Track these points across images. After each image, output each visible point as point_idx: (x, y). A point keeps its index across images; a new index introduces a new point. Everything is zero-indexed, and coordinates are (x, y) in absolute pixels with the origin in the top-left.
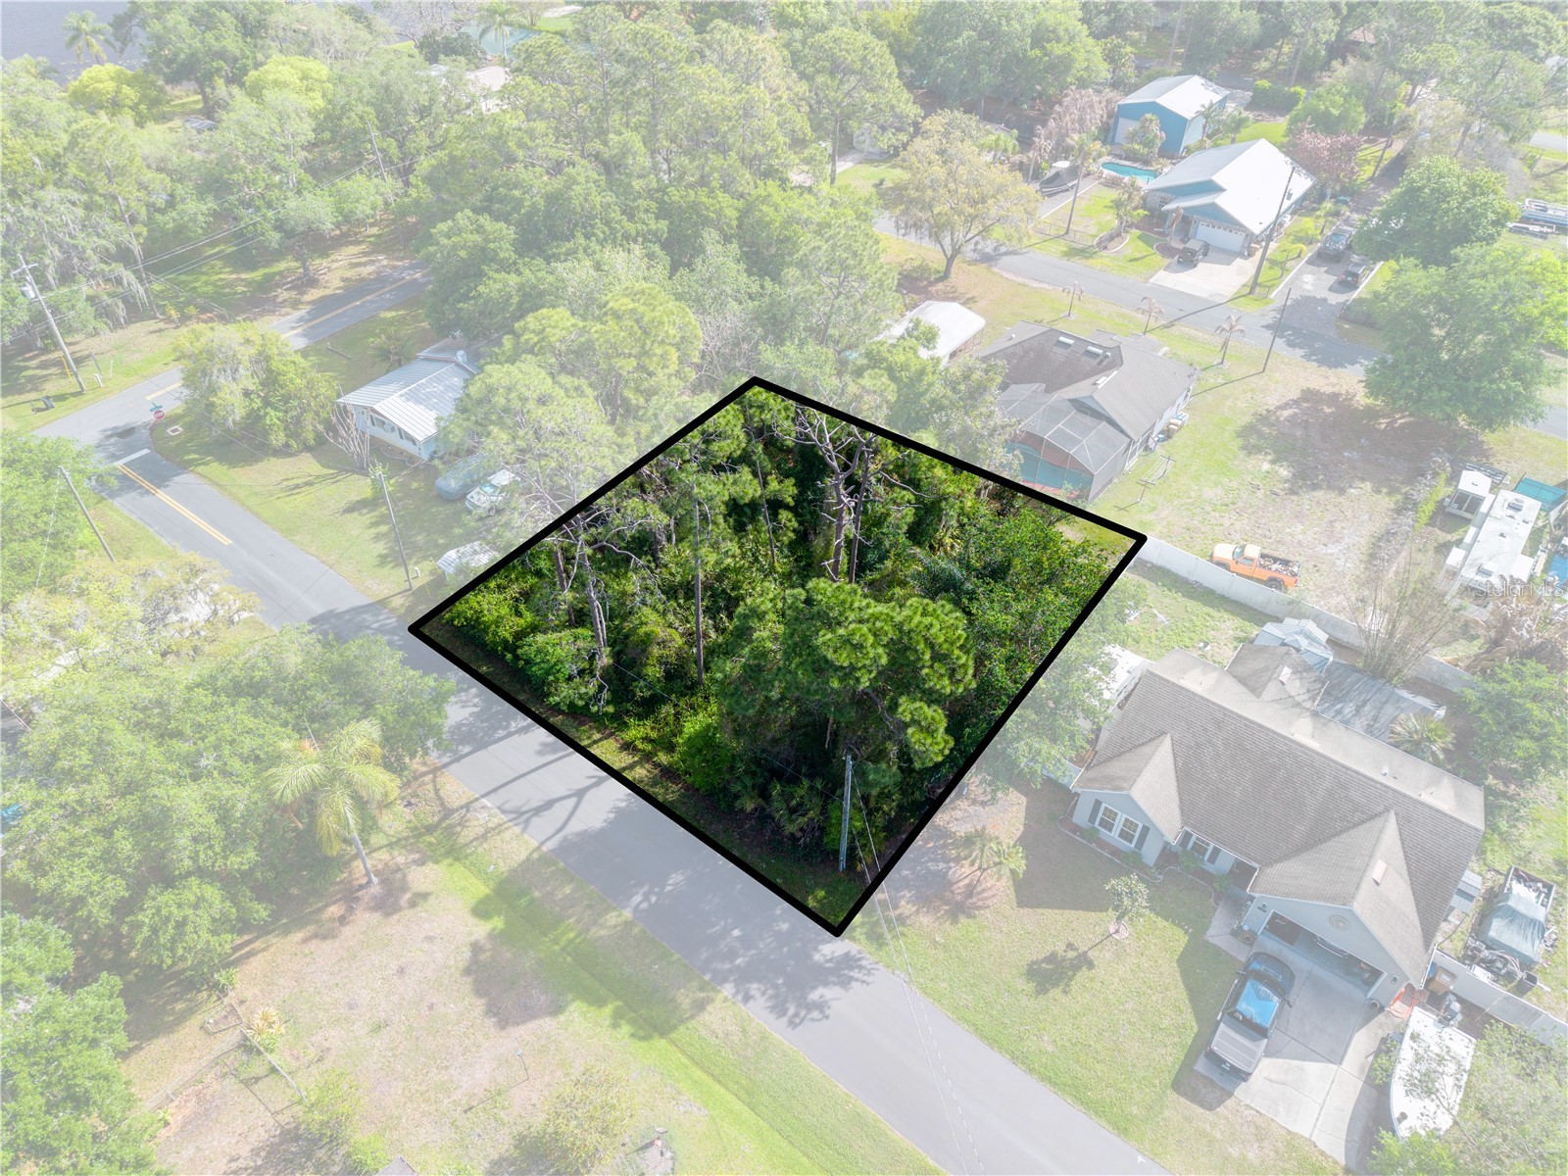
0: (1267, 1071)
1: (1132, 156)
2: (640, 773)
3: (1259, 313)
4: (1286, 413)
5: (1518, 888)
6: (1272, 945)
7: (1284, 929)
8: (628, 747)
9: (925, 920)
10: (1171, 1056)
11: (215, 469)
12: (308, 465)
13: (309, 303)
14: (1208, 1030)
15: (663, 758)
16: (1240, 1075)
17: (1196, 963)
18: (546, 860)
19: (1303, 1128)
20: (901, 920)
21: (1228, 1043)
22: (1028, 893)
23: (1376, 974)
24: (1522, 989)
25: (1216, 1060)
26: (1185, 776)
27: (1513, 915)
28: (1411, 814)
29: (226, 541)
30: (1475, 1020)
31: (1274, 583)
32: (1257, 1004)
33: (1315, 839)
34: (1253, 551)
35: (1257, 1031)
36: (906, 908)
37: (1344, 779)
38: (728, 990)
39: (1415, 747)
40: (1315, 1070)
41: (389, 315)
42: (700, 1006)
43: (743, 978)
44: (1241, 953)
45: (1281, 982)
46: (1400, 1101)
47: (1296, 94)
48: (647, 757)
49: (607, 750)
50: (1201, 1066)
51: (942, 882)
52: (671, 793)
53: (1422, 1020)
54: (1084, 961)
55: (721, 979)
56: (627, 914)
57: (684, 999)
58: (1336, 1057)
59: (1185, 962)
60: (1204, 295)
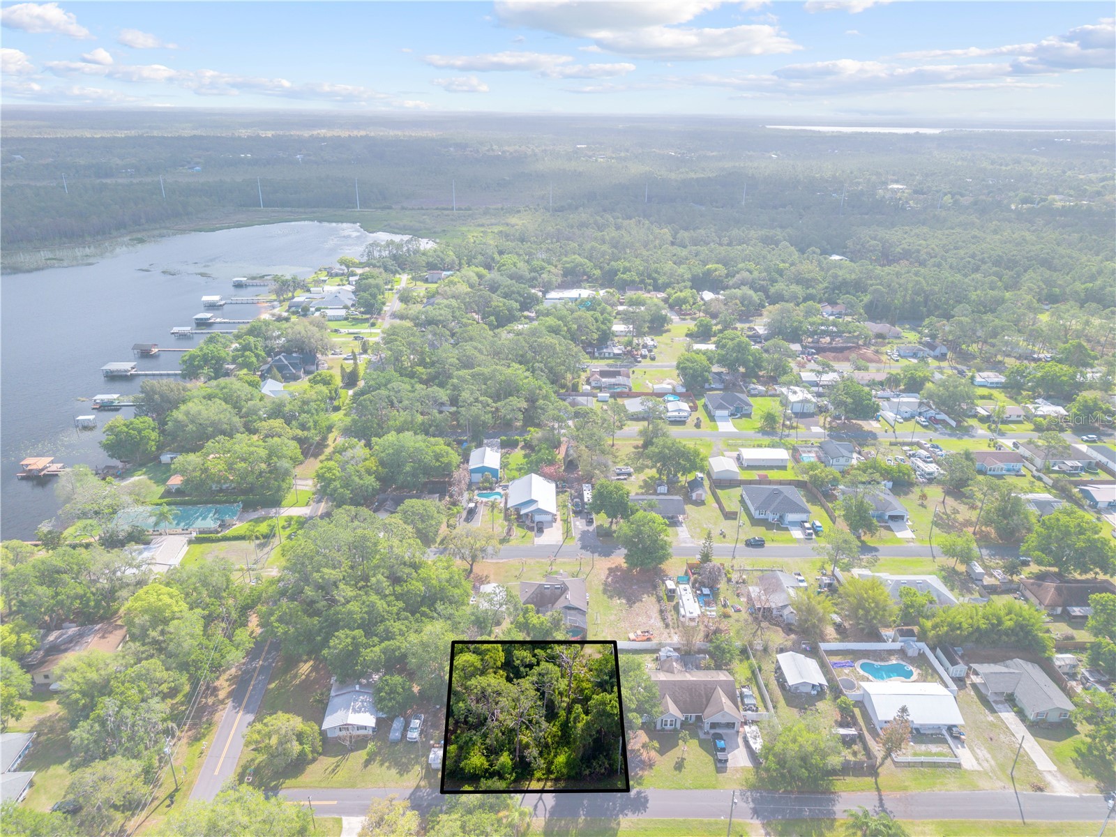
0: (730, 756)
1: (485, 489)
2: (549, 785)
3: (575, 543)
4: (610, 580)
5: (744, 690)
6: (712, 731)
7: (713, 725)
8: (539, 780)
9: (646, 773)
10: (712, 767)
11: (289, 782)
12: (327, 762)
13: (227, 697)
14: (714, 756)
15: (552, 776)
16: (726, 761)
17: (702, 744)
18: (550, 820)
19: (742, 765)
20: (641, 777)
21: (720, 755)
22: (662, 752)
23: (734, 724)
24: (757, 711)
25: (720, 761)
26: (675, 702)
27: (747, 696)
28: (720, 683)
29: (335, 802)
30: (754, 722)
31: (649, 640)
32: (721, 744)
33: (708, 700)
34: (639, 632)
35: (723, 750)
36: (640, 773)
37: (705, 683)
38: (621, 816)
39: (708, 668)
40: (736, 751)
41: (273, 685)
42: (619, 824)
43: (622, 811)
44: (709, 737)
45: (719, 737)
46: (754, 746)
47: (517, 440)
48: (547, 779)
49: (535, 785)
50: (719, 765)
51: (643, 762)
52: (562, 785)
53: (747, 728)
54: (683, 759)
55: (617, 815)
56: (583, 818)
57: (614, 825)
58: (738, 747)
59: (701, 746)
60: (554, 543)
